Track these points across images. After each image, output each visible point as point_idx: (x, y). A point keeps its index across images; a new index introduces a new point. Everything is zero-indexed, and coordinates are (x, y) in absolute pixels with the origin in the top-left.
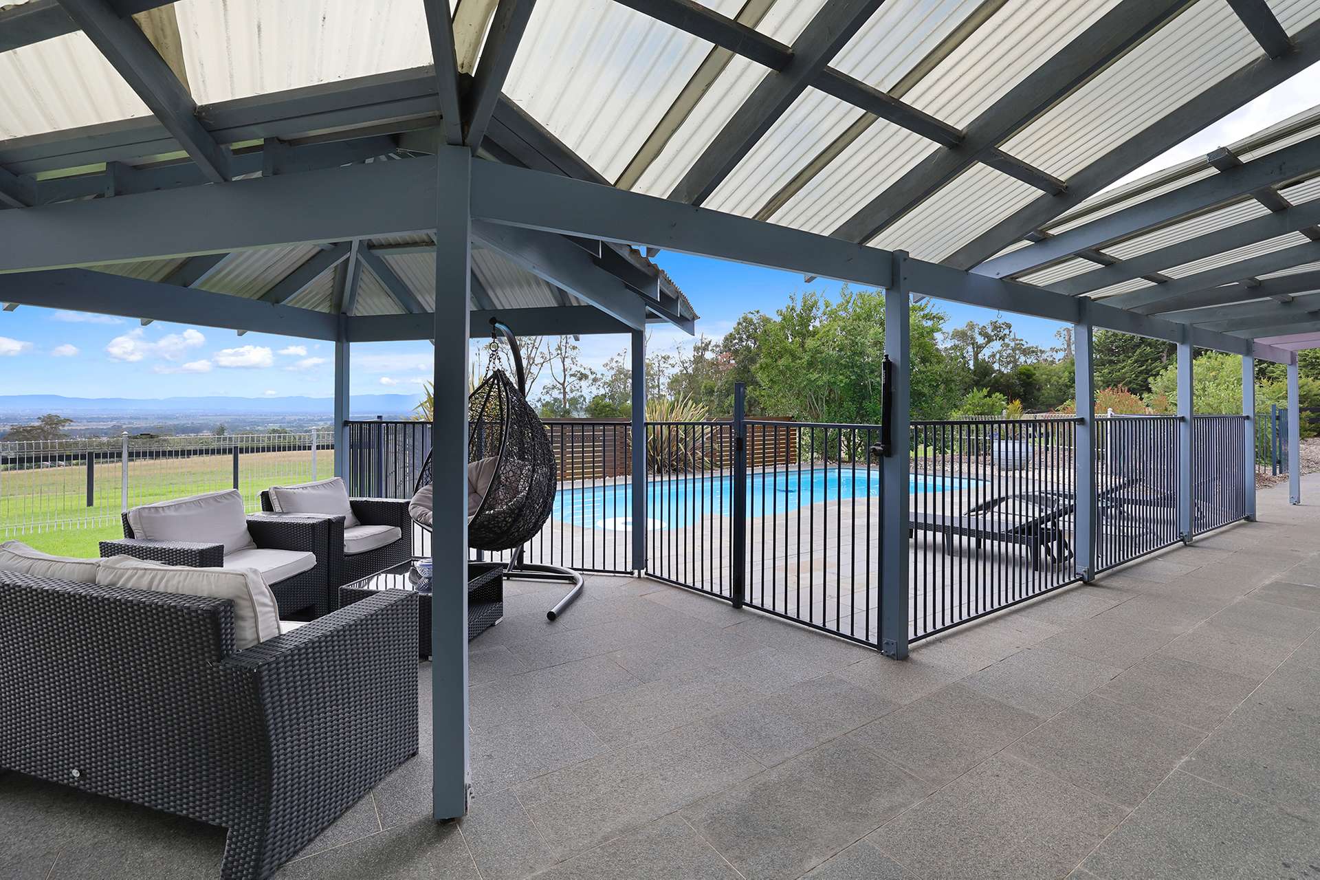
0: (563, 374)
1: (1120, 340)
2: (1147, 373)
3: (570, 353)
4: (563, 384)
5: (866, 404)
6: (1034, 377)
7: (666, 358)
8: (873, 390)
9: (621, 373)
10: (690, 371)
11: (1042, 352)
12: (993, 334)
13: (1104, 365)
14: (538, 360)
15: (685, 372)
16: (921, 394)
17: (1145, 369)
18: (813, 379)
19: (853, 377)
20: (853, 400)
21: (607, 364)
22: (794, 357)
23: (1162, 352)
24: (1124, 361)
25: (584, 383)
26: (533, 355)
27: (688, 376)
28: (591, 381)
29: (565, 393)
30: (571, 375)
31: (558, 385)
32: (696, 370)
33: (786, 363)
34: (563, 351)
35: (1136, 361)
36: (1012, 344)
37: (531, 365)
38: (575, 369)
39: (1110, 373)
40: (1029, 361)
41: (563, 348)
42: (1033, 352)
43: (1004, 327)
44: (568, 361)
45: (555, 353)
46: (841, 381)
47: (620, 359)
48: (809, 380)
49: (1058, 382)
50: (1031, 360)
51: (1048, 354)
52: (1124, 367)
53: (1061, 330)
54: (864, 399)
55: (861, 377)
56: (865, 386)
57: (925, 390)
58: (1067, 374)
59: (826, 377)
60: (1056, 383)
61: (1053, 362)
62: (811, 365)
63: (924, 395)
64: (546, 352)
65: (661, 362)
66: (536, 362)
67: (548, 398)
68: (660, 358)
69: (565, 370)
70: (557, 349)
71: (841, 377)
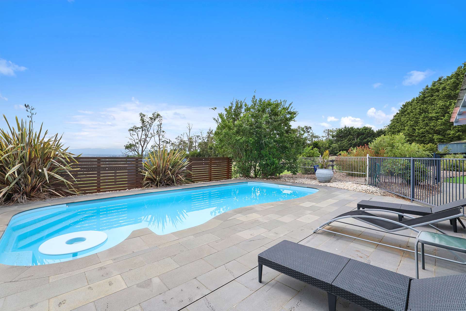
0: (159, 141)
1: (343, 133)
2: (351, 144)
3: (162, 133)
4: (159, 145)
5: (262, 152)
6: (318, 145)
7: (198, 136)
8: (265, 145)
9: (181, 141)
10: (206, 141)
11: (319, 137)
12: (306, 130)
13: (339, 141)
14: (150, 136)
15: (203, 141)
16: (286, 148)
17: (350, 143)
18: (238, 139)
19: (256, 139)
20: (256, 150)
21: (177, 138)
22: (230, 129)
23: (355, 137)
24: (344, 140)
25: (168, 145)
26: (147, 134)
27: (205, 143)
28: (171, 144)
29: (159, 148)
30: (162, 142)
31: (157, 145)
32: (208, 140)
33: (226, 132)
34: (159, 133)
35: (348, 140)
36: (311, 134)
37: (147, 138)
38: (163, 139)
39: (340, 144)
40: (315, 140)
41: (159, 132)
42: (317, 137)
43: (309, 128)
44: (161, 137)
45: (156, 133)
46: (251, 141)
47: (182, 136)
48: (236, 140)
49: (325, 147)
50: (316, 140)
51: (321, 138)
52: (344, 142)
53: (325, 130)
54: (261, 149)
55: (260, 138)
56: (262, 143)
57: (288, 145)
58: (328, 144)
59: (244, 139)
60: (324, 147)
61: (322, 141)
62: (238, 132)
63: (287, 148)
64: (153, 133)
65: (196, 138)
66: (149, 137)
67: (152, 150)
68: (196, 136)
69: (160, 140)
70: (157, 132)
71: (251, 139)
